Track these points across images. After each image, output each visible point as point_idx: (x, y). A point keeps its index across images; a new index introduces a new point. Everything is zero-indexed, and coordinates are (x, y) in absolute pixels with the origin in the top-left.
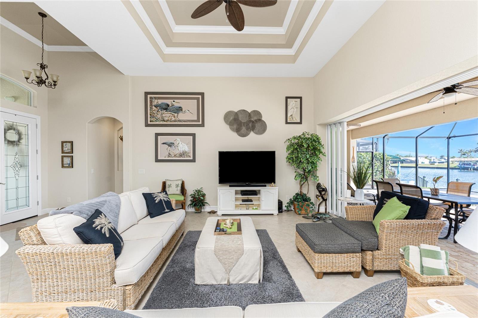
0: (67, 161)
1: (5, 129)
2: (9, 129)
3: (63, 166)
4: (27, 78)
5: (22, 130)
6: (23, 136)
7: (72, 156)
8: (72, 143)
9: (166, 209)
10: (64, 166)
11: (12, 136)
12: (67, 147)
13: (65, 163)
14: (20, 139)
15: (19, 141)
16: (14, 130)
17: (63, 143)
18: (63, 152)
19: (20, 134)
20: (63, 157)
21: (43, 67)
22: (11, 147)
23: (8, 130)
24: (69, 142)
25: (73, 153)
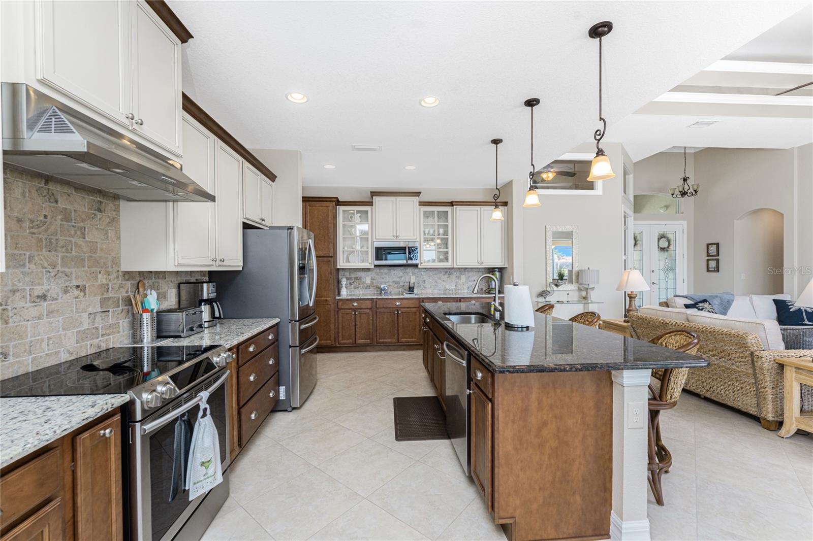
0: (713, 264)
1: (658, 239)
2: (662, 238)
3: (708, 271)
4: (673, 195)
5: (671, 236)
6: (672, 243)
7: (718, 259)
8: (718, 245)
9: (806, 320)
10: (710, 270)
11: (664, 244)
12: (713, 249)
13: (710, 266)
14: (669, 245)
15: (668, 247)
16: (665, 237)
17: (708, 245)
18: (708, 255)
19: (669, 241)
20: (708, 260)
21: (685, 180)
22: (662, 253)
23: (660, 239)
24: (714, 244)
25: (718, 256)
